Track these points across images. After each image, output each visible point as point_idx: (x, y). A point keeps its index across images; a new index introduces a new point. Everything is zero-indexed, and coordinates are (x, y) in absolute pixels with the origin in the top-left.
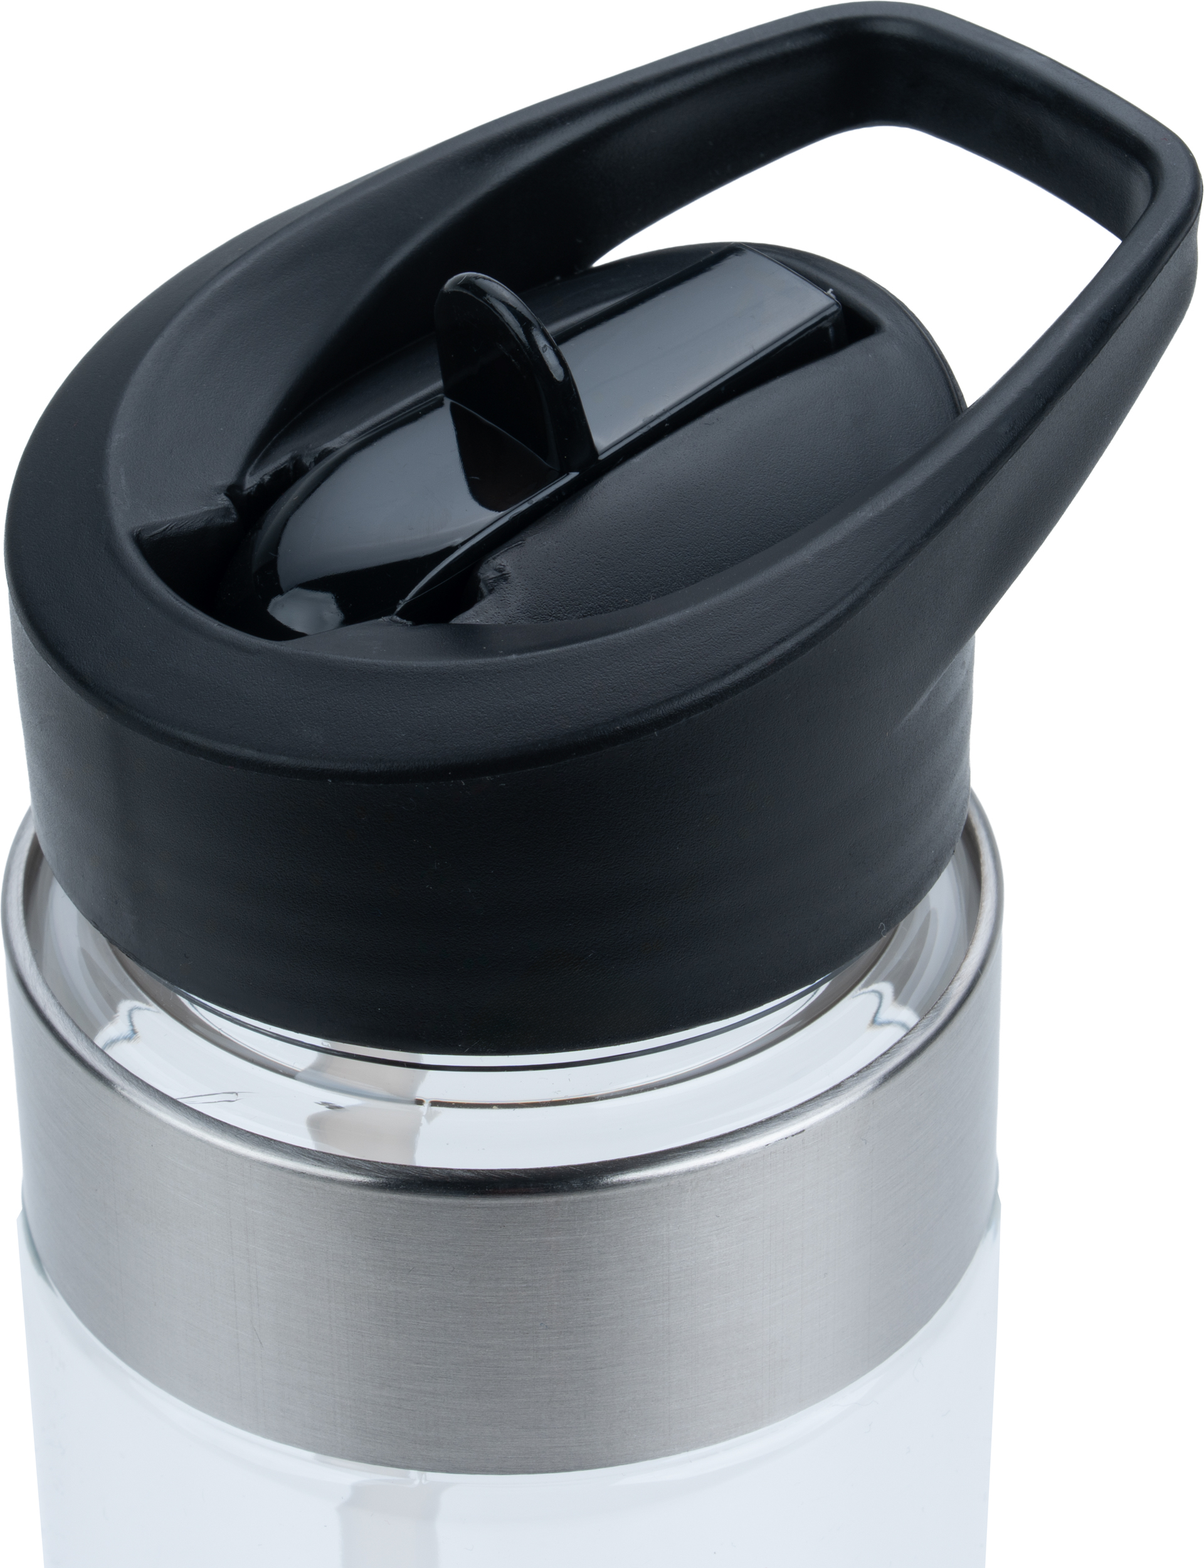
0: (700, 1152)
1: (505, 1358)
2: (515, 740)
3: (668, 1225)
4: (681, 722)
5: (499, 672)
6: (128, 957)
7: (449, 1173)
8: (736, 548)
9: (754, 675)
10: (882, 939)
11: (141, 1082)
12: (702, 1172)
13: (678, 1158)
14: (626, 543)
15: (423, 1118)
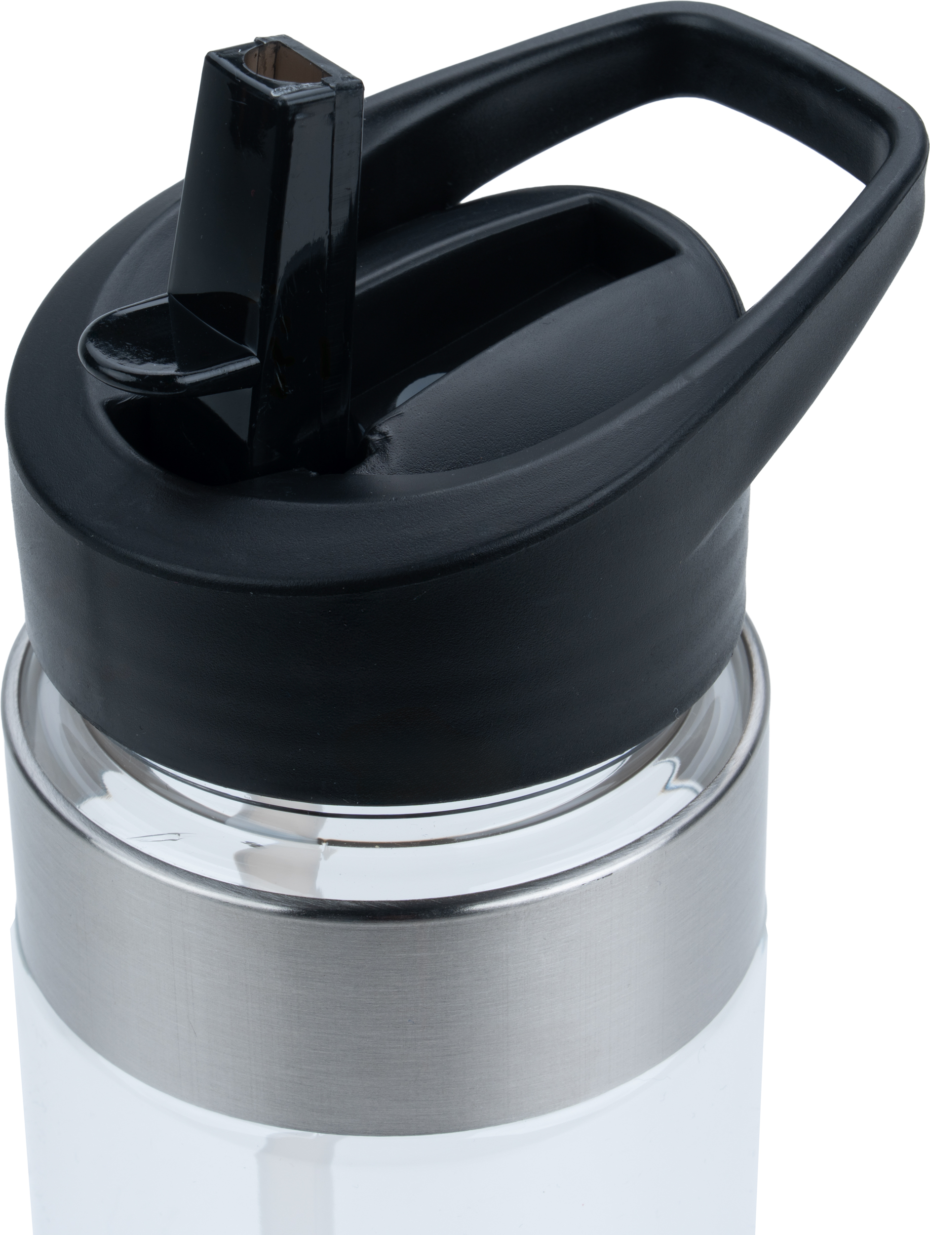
0: (531, 889)
1: (382, 1046)
2: (393, 563)
3: (507, 945)
4: (522, 550)
5: (382, 511)
6: (97, 728)
7: (338, 904)
8: (566, 418)
9: (578, 515)
10: (676, 720)
11: (104, 833)
12: (533, 905)
13: (514, 894)
14: (482, 414)
15: (322, 854)
